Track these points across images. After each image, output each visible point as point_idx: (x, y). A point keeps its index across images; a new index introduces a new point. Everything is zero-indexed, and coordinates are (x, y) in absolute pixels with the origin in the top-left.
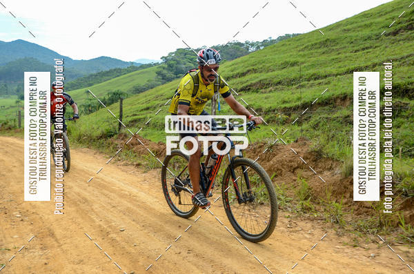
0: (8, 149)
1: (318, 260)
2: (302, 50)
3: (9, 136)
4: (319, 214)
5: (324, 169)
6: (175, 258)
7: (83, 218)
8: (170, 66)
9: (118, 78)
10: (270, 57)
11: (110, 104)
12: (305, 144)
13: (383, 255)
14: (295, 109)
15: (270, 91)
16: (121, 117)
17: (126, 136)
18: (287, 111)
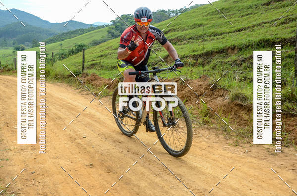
0: (8, 84)
1: (211, 155)
2: (206, 16)
3: (9, 75)
4: (214, 125)
5: (218, 96)
6: (119, 154)
7: (58, 129)
8: (117, 27)
9: (82, 35)
10: (184, 20)
11: (76, 53)
12: (206, 79)
13: (254, 151)
14: (201, 56)
15: (184, 44)
16: (83, 61)
17: (87, 74)
18: (195, 57)
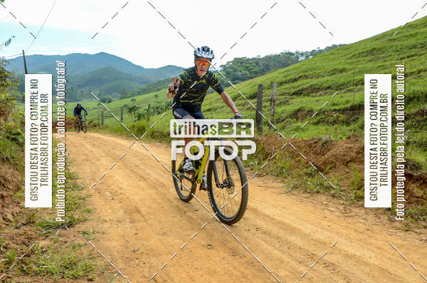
0: (95, 143)
2: (350, 58)
3: (95, 132)
6: (245, 234)
7: (162, 199)
8: (228, 73)
10: (320, 64)
12: (357, 141)
15: (320, 95)
